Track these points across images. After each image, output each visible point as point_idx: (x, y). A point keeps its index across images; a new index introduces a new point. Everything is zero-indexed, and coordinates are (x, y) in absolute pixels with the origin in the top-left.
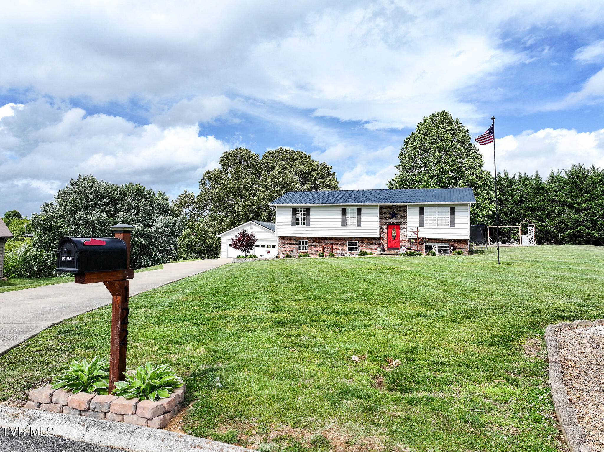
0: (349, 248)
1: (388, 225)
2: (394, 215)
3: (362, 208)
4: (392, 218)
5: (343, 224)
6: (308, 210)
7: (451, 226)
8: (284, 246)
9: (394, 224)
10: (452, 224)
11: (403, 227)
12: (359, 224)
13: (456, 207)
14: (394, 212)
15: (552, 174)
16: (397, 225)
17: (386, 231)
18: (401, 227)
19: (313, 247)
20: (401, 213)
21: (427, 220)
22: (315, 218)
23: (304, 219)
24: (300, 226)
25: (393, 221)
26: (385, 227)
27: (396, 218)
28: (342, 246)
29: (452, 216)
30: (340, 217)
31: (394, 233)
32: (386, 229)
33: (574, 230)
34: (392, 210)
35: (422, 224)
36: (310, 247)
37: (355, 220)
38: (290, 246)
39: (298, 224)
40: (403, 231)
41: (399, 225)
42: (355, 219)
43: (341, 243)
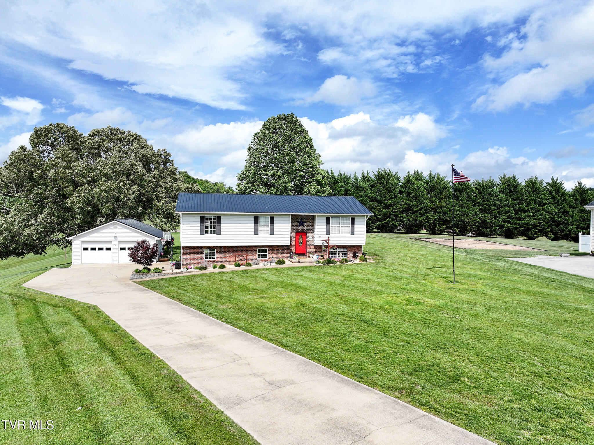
0: (259, 255)
1: (297, 232)
3: (275, 217)
4: (300, 226)
5: (256, 232)
6: (219, 218)
7: (351, 234)
8: (188, 256)
9: (302, 232)
10: (353, 233)
11: (310, 234)
13: (355, 218)
14: (301, 220)
15: (363, 174)
16: (304, 232)
18: (308, 234)
19: (222, 256)
20: (308, 222)
22: (226, 226)
23: (214, 227)
25: (301, 229)
26: (294, 234)
27: (304, 227)
28: (253, 253)
29: (353, 225)
30: (252, 225)
31: (301, 240)
32: (295, 237)
33: (383, 222)
34: (300, 218)
36: (219, 256)
37: (268, 229)
38: (196, 255)
40: (310, 238)
41: (306, 233)
42: (267, 227)
43: (251, 250)
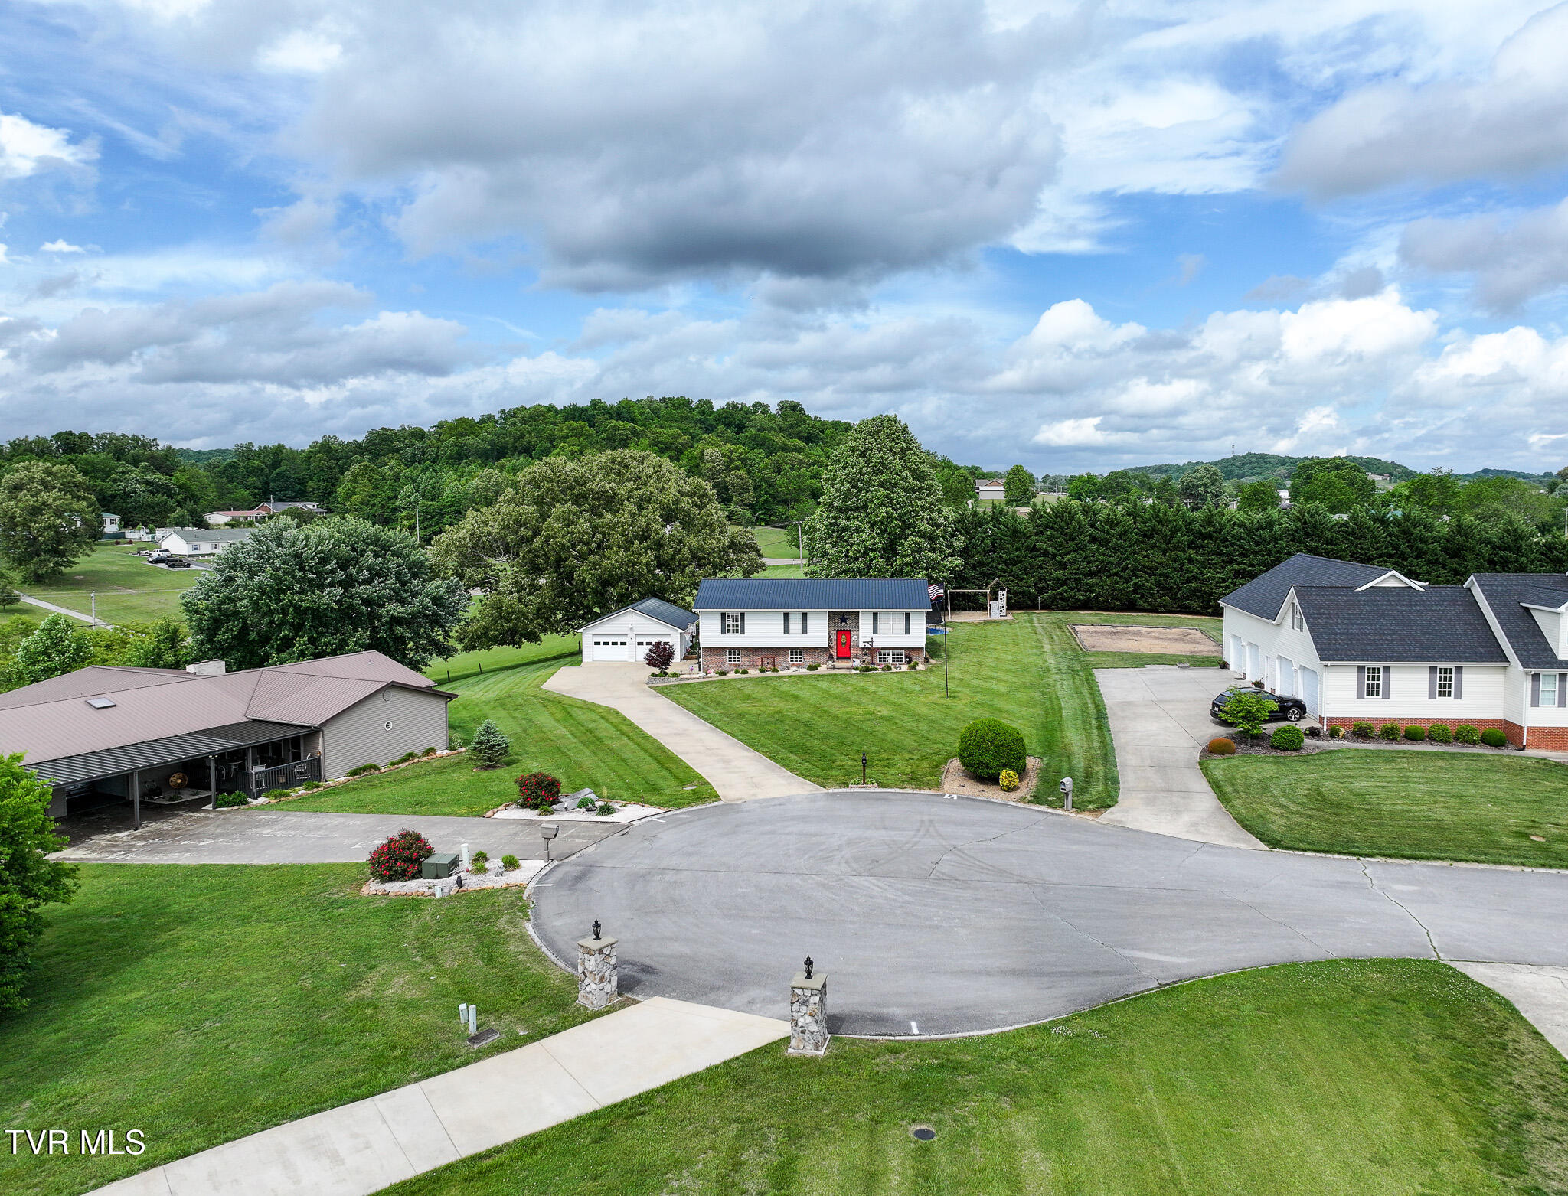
0: (791, 658)
2: (844, 620)
3: (808, 614)
4: (841, 623)
5: (786, 632)
6: (742, 615)
8: (710, 658)
9: (845, 631)
11: (854, 633)
12: (805, 632)
13: (911, 614)
14: (844, 616)
17: (836, 639)
18: (852, 633)
19: (747, 659)
20: (851, 619)
21: (880, 627)
24: (731, 634)
25: (843, 626)
26: (834, 633)
27: (847, 626)
28: (783, 656)
29: (907, 624)
30: (781, 624)
31: (844, 640)
32: (836, 637)
33: (1056, 592)
34: (842, 614)
35: (875, 632)
36: (744, 659)
39: (729, 631)
40: (854, 638)
41: (849, 632)
42: (800, 625)
43: (782, 652)
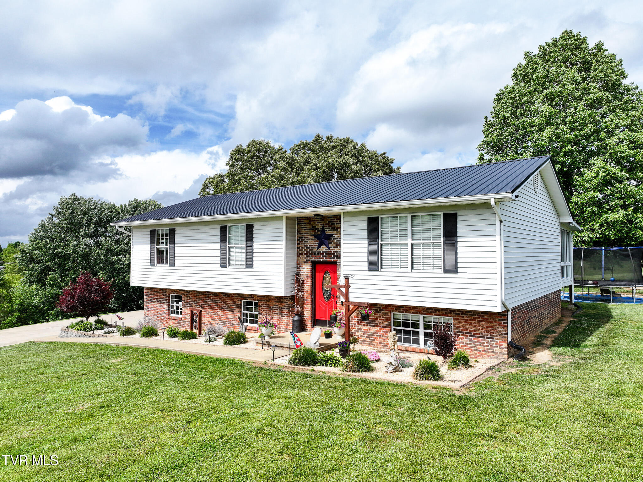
0: (245, 315)
1: (315, 265)
2: (323, 239)
3: (255, 224)
4: (319, 247)
5: (225, 262)
6: (173, 231)
7: (447, 272)
9: (324, 263)
10: (451, 266)
12: (249, 263)
13: (459, 213)
14: (323, 231)
16: (330, 263)
17: (309, 279)
21: (387, 252)
22: (182, 248)
23: (167, 251)
24: (161, 265)
25: (322, 253)
26: (306, 269)
28: (233, 310)
29: (451, 239)
30: (217, 246)
32: (309, 275)
34: (320, 227)
35: (373, 262)
37: (243, 254)
38: (159, 305)
39: (159, 263)
